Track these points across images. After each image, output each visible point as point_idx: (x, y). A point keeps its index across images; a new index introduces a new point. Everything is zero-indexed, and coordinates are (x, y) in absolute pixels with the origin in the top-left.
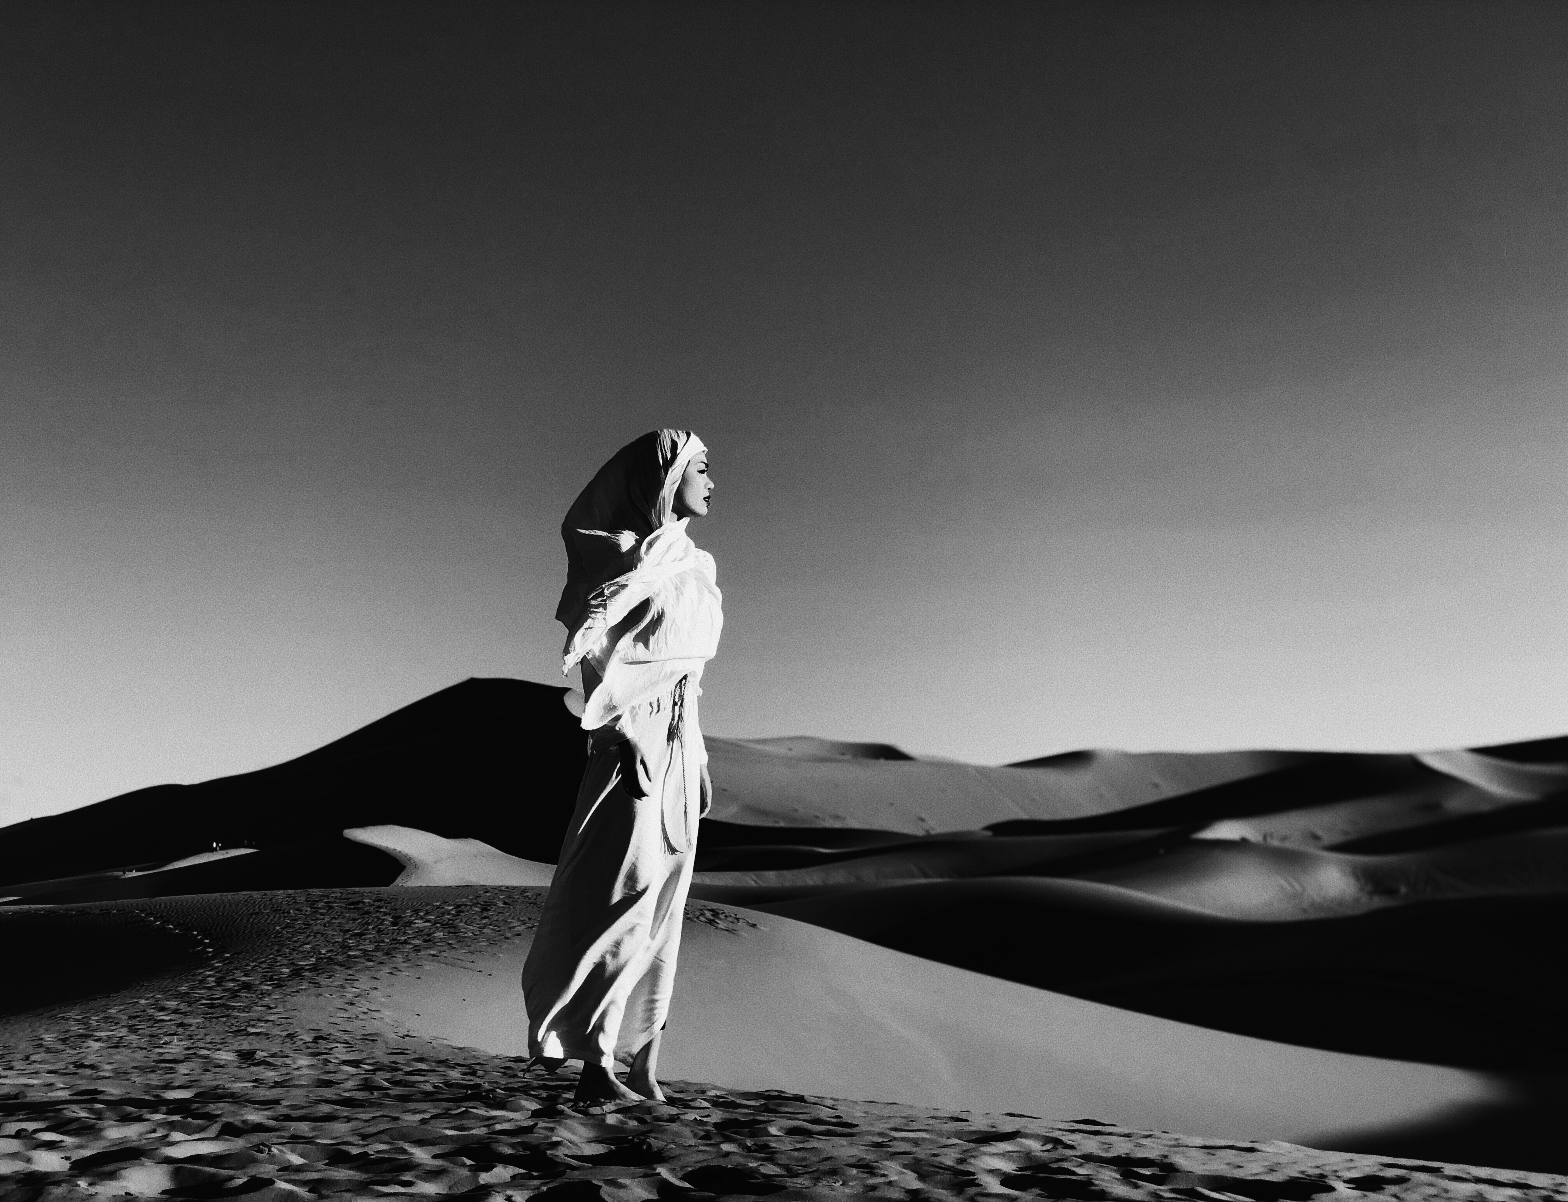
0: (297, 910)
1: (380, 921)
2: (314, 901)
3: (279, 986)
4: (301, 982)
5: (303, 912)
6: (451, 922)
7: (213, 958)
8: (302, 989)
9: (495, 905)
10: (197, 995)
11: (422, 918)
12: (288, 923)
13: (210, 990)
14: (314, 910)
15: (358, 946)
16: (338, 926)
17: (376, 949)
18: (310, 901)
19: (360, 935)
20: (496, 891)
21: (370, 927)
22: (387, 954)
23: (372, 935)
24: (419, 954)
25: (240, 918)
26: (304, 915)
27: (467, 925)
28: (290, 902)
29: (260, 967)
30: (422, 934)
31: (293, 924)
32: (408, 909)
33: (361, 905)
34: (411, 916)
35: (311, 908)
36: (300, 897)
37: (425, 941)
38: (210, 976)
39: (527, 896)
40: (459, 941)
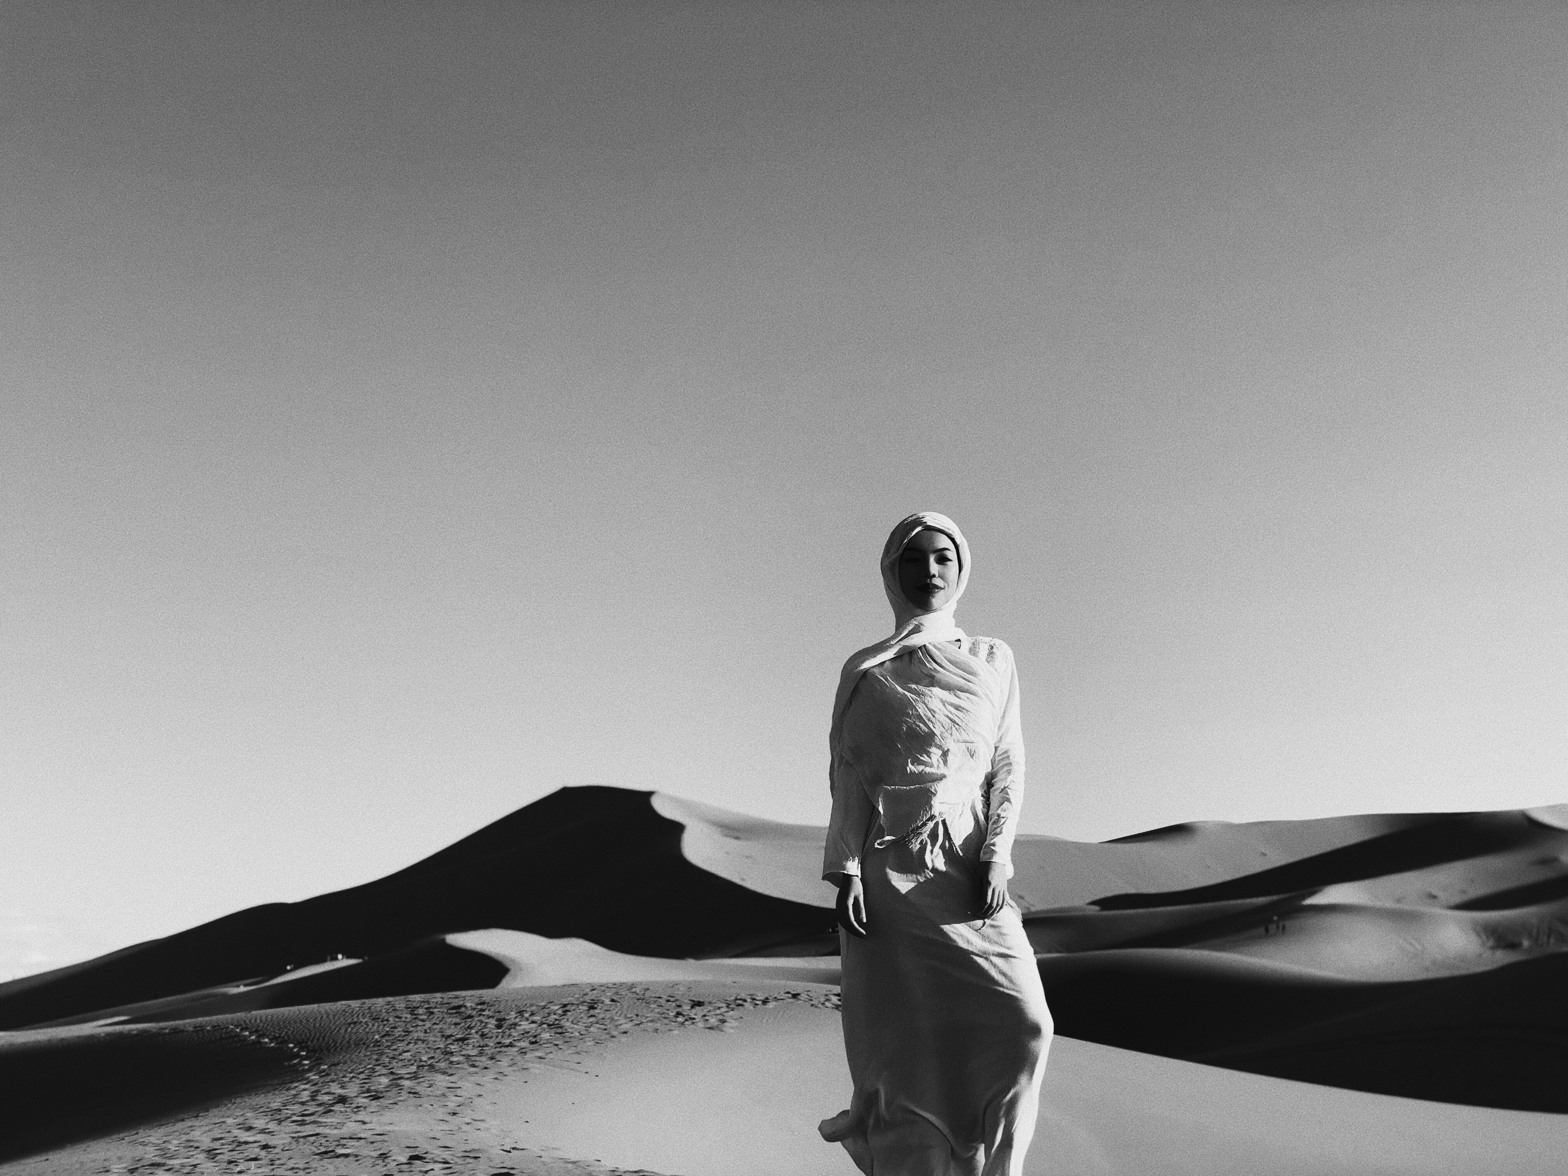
0: (397, 1017)
1: (483, 1024)
2: (415, 1007)
3: (376, 1098)
4: (400, 1093)
5: (403, 1019)
6: (557, 1022)
7: (309, 1070)
8: (400, 1101)
9: (602, 1003)
10: (290, 1112)
11: (527, 1019)
12: (387, 1032)
13: (303, 1105)
14: (414, 1016)
15: (461, 1051)
16: (439, 1032)
17: (480, 1053)
18: (409, 1008)
19: (463, 1040)
20: (603, 988)
21: (473, 1031)
22: (492, 1058)
23: (475, 1039)
24: (525, 1057)
25: (337, 1029)
26: (404, 1022)
27: (574, 1024)
28: (388, 1010)
29: (358, 1078)
30: (528, 1035)
31: (392, 1031)
32: (512, 1011)
33: (463, 1009)
34: (516, 1017)
35: (412, 1014)
36: (399, 1004)
37: (532, 1043)
38: (305, 1090)
39: (635, 992)
40: (567, 1042)
